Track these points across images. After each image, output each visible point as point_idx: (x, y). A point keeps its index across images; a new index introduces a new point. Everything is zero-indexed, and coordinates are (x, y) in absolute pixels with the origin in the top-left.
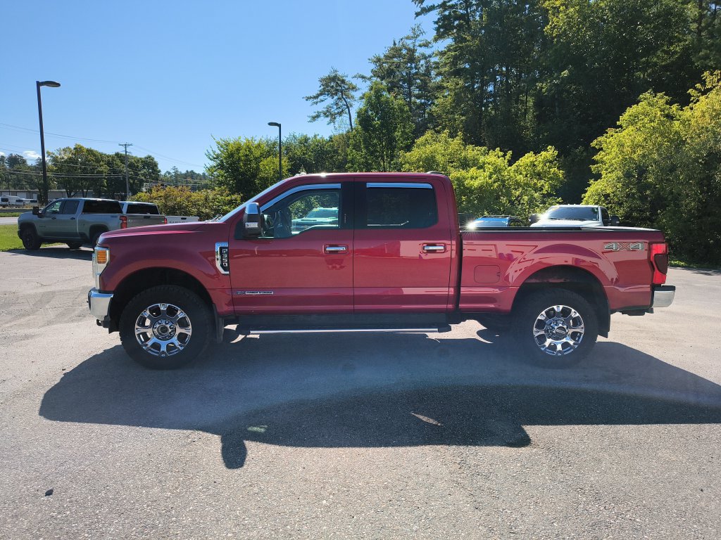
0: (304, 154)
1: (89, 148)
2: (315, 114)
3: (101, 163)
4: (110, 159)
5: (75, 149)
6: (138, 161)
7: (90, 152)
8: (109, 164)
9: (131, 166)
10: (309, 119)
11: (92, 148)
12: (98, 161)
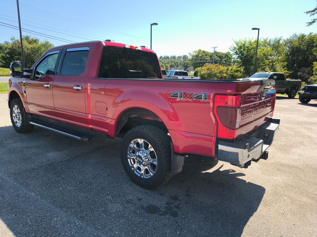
0: (300, 45)
1: (203, 50)
2: (311, 21)
3: (208, 56)
4: (211, 54)
5: (198, 51)
6: (223, 54)
7: (204, 52)
8: (211, 56)
9: (220, 57)
10: (307, 24)
11: (205, 50)
12: (206, 55)
